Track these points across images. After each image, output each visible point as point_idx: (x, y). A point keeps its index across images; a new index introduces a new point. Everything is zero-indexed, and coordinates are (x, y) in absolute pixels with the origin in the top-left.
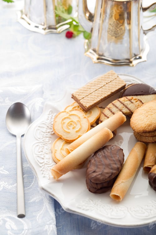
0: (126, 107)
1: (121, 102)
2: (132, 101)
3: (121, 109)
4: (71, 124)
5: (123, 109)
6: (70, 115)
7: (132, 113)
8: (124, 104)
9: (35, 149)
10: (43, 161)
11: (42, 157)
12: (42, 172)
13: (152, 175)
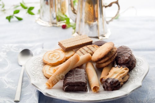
0: (90, 50)
1: (88, 48)
2: (95, 47)
3: (87, 51)
4: (54, 56)
6: (54, 52)
7: (93, 53)
8: (89, 49)
9: (32, 67)
10: (36, 73)
11: (36, 71)
12: (34, 78)
13: (104, 80)
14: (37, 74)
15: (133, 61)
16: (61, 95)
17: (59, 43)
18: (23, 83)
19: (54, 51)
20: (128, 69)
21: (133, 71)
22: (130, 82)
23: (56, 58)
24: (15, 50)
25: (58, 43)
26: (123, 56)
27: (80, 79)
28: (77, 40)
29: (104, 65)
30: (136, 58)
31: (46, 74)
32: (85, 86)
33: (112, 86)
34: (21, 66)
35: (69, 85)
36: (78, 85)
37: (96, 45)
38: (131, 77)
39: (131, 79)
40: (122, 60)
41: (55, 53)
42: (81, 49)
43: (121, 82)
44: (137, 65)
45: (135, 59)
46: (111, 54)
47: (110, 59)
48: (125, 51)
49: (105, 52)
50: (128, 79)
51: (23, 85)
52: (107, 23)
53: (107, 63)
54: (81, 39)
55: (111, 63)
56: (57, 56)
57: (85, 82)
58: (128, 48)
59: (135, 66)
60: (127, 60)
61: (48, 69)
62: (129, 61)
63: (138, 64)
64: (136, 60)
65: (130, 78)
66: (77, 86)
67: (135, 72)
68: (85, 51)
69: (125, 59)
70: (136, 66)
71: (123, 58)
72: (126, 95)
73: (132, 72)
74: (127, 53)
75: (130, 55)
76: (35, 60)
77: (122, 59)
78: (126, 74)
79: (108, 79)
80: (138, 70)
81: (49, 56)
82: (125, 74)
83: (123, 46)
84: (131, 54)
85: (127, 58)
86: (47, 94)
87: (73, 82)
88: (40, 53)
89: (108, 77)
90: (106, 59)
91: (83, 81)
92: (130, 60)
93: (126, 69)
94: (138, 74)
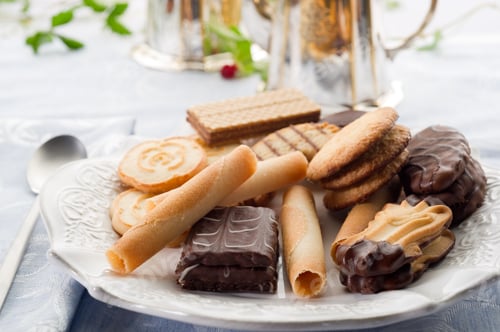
0: (307, 140)
1: (298, 132)
2: (325, 130)
3: (294, 143)
4: (161, 158)
5: (300, 143)
6: (164, 146)
7: (318, 150)
8: (302, 136)
9: (67, 195)
10: (78, 217)
11: (81, 211)
12: (67, 233)
13: (344, 249)
14: (85, 219)
15: (474, 183)
16: (157, 300)
17: (188, 113)
18: (27, 255)
19: (166, 140)
20: (450, 211)
21: (470, 223)
22: (452, 263)
23: (167, 167)
24: (26, 139)
25: (186, 116)
26: (430, 161)
27: (249, 241)
28: (260, 107)
29: (354, 194)
30: (486, 176)
31: (120, 221)
32: (264, 269)
33: (374, 273)
34: (36, 195)
35: (202, 265)
36: (238, 266)
37: (331, 123)
38: (460, 244)
39: (460, 250)
40: (426, 176)
41: (167, 150)
42: (272, 137)
43: (416, 258)
44: (491, 200)
45: (484, 179)
46: (384, 153)
47: (378, 171)
48: (440, 145)
49: (358, 142)
50: (448, 252)
51: (26, 263)
52: (389, 54)
53: (365, 189)
54: (275, 103)
55: (381, 187)
56: (173, 158)
57: (263, 253)
58: (457, 133)
59: (480, 205)
60: (446, 176)
61: (131, 206)
62: (456, 181)
63: (493, 197)
64: (489, 181)
65: (457, 246)
66: (230, 267)
67: (476, 224)
68: (285, 144)
69: (440, 171)
70: (487, 202)
71: (431, 167)
72: (430, 307)
73: (465, 225)
74: (449, 149)
75: (461, 156)
76: (89, 170)
77: (428, 172)
78: (437, 227)
79: (360, 243)
80: (494, 217)
81: (144, 158)
82: (433, 229)
83: (438, 127)
84: (465, 153)
85: (447, 169)
86: (101, 291)
87: (215, 251)
88: (115, 151)
89: (359, 237)
90: (362, 171)
91: (256, 250)
92: (461, 177)
93: (440, 211)
94: (488, 231)
